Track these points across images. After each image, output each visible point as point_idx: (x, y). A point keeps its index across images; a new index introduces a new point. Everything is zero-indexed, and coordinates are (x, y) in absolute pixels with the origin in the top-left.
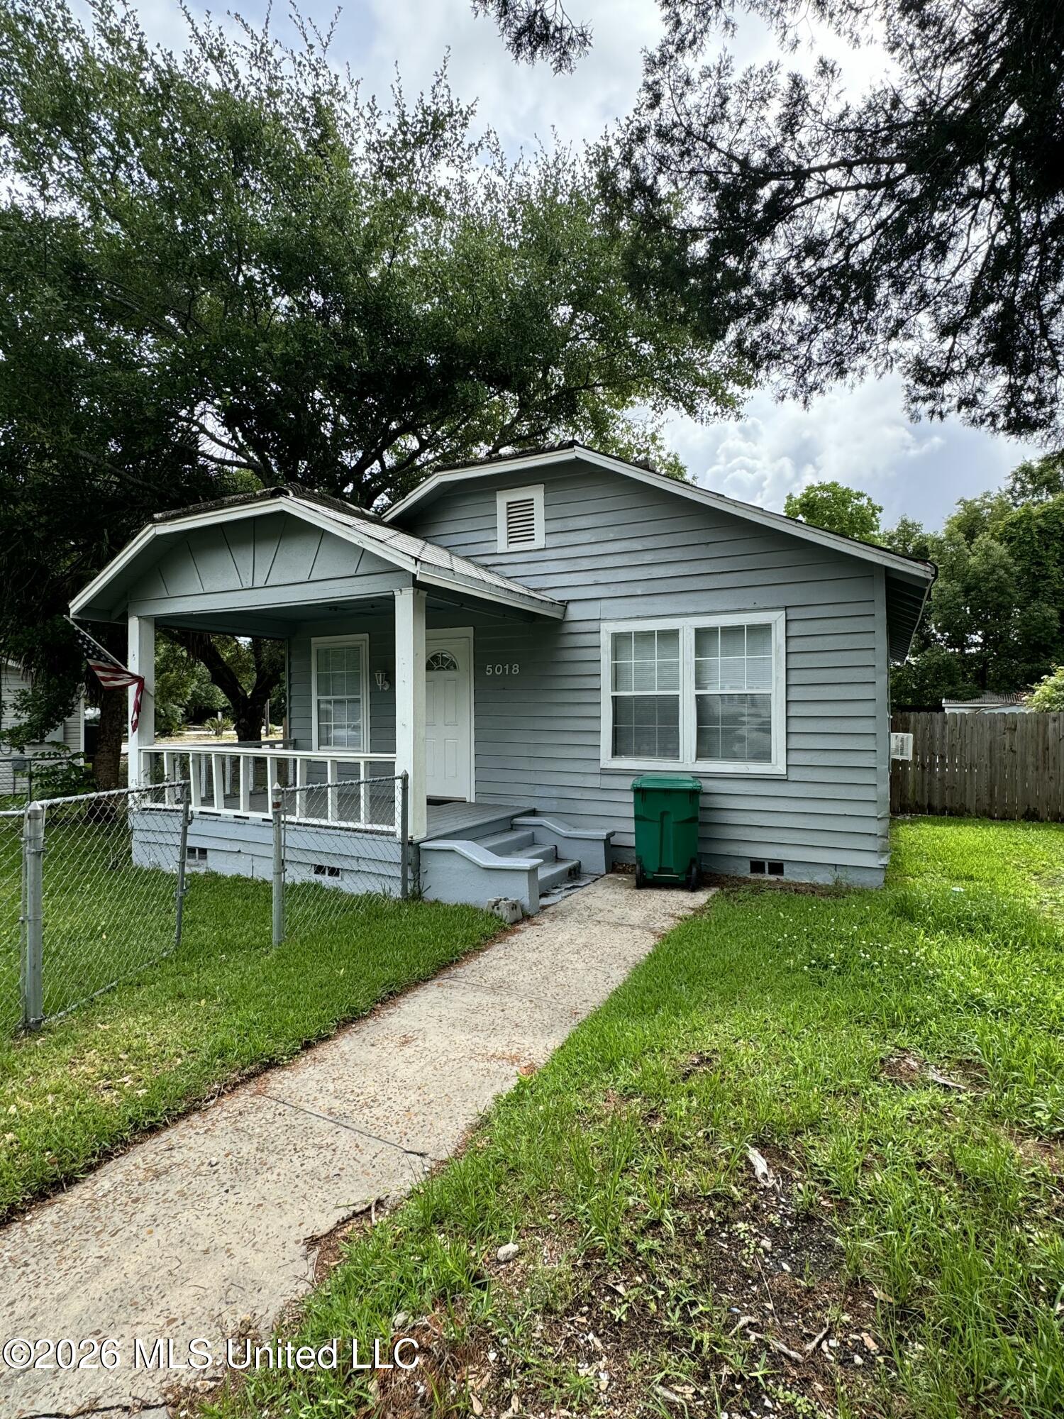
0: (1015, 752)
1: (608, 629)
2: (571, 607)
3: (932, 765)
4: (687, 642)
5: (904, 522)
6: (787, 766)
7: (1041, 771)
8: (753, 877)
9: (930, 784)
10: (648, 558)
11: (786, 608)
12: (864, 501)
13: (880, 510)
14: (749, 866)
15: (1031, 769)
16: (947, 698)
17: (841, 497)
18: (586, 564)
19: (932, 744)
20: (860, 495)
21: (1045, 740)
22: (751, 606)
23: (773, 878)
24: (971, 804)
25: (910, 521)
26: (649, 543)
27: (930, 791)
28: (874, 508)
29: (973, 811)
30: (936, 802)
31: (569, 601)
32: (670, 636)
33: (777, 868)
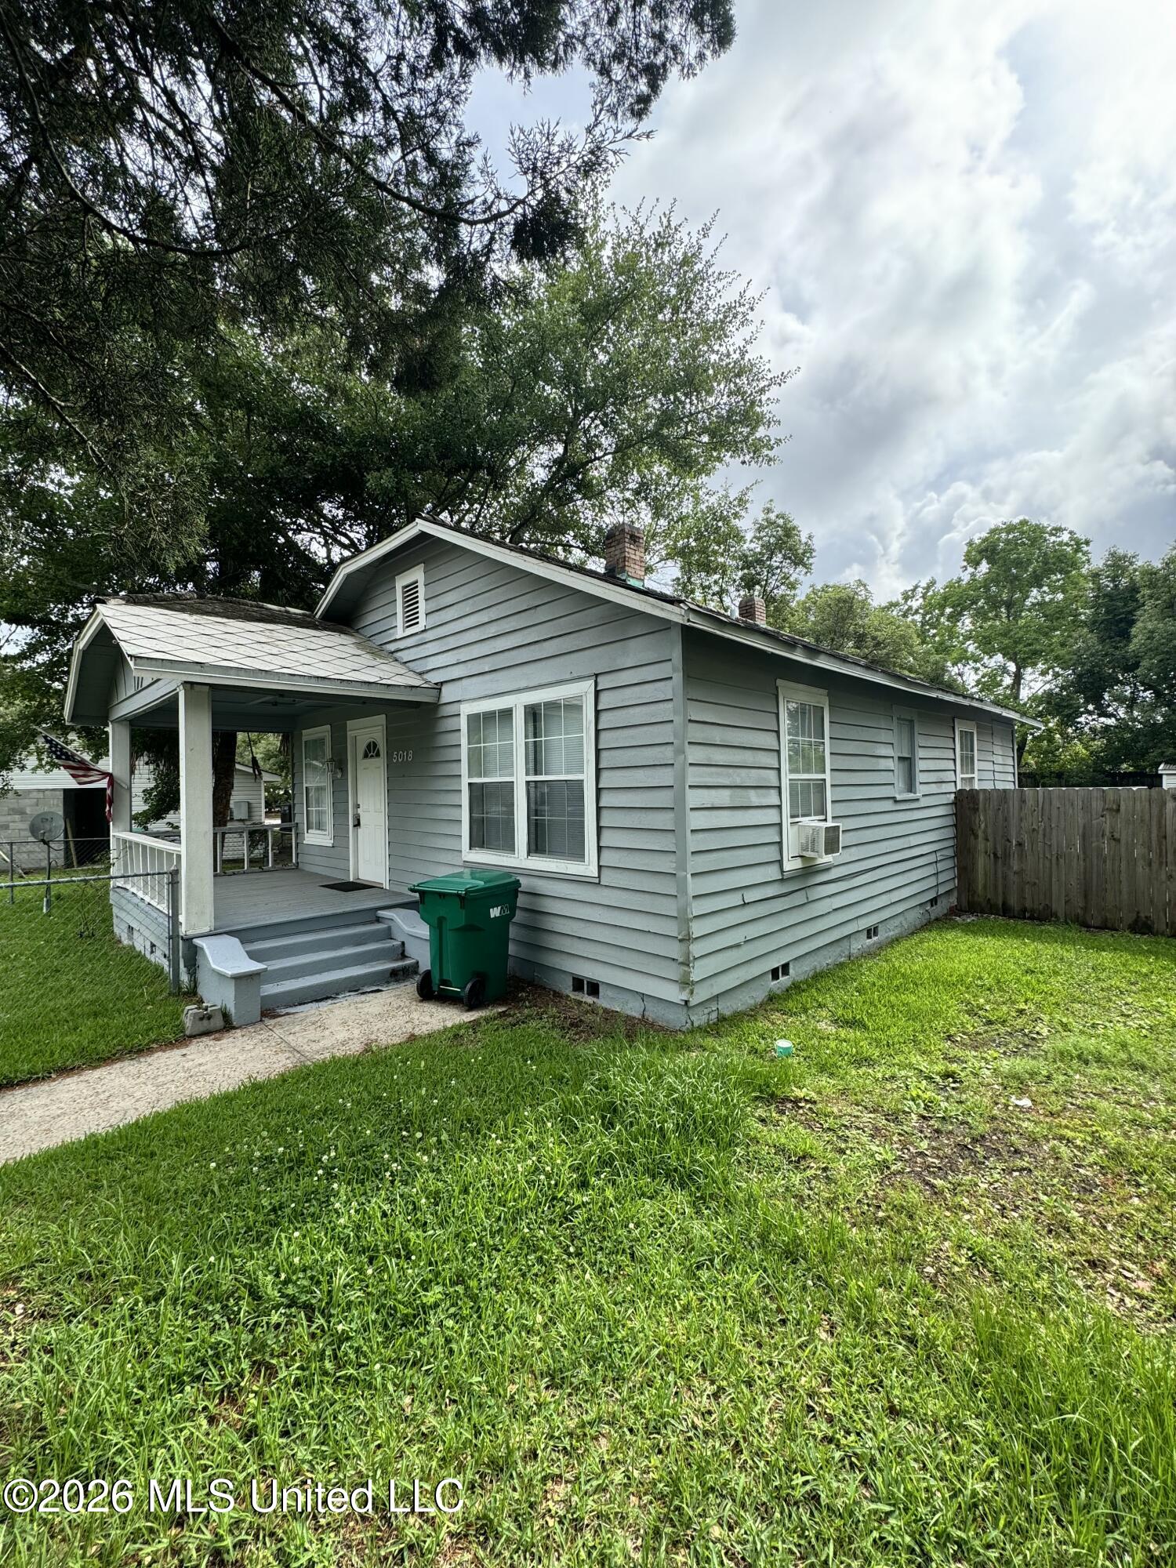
0: (1118, 841)
1: (466, 709)
2: (444, 689)
3: (1007, 855)
4: (519, 719)
5: (1113, 555)
6: (600, 867)
7: (1155, 866)
8: (573, 995)
9: (1005, 878)
10: (492, 630)
11: (597, 675)
12: (1065, 537)
13: (1087, 543)
14: (570, 983)
15: (1140, 863)
16: (1167, 763)
17: (1031, 534)
18: (453, 642)
19: (1006, 828)
20: (1058, 530)
21: (1161, 825)
22: (568, 677)
23: (590, 1000)
24: (1059, 906)
25: (1121, 552)
26: (493, 614)
27: (1005, 887)
28: (1078, 543)
29: (1061, 914)
30: (1013, 901)
31: (442, 683)
32: (507, 714)
33: (594, 988)
